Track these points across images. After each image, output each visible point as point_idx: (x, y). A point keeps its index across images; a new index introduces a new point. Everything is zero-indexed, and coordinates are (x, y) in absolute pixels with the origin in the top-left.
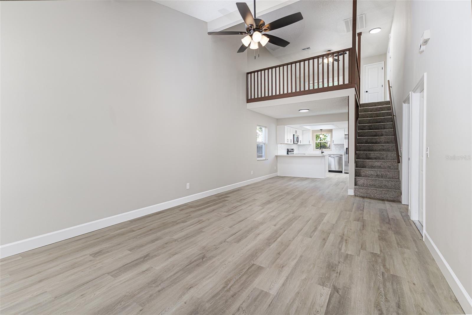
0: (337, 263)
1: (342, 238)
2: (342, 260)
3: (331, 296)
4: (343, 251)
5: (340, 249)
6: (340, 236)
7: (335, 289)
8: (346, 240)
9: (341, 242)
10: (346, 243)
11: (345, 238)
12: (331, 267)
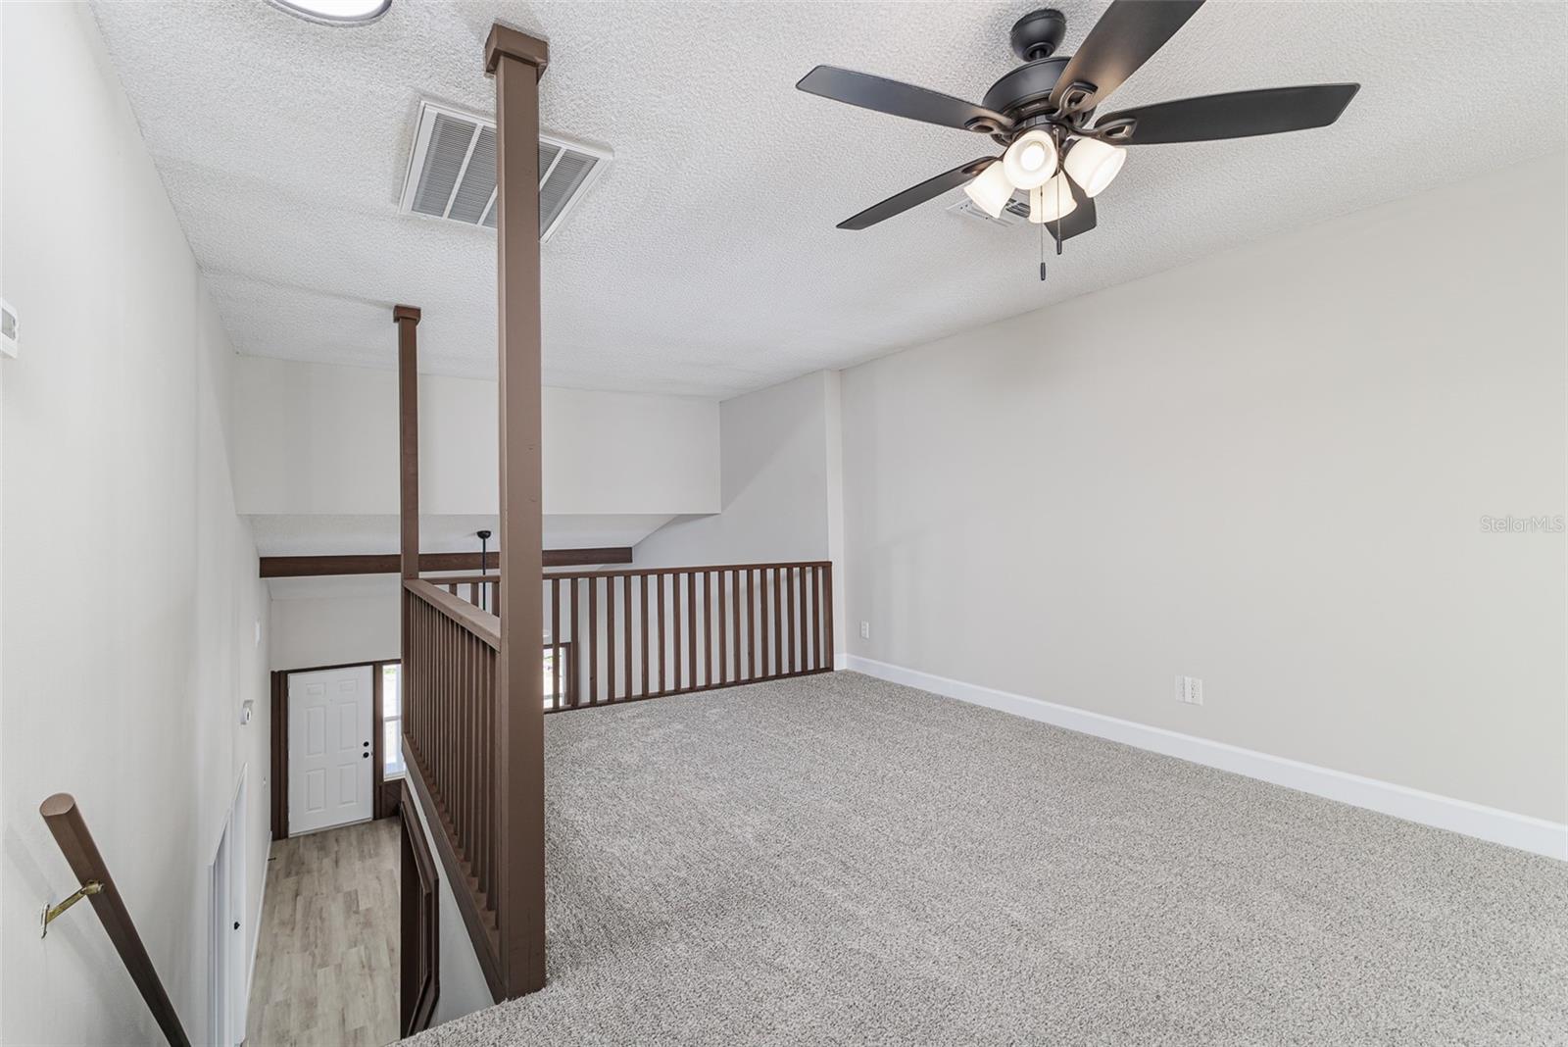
0: (364, 931)
1: (370, 967)
2: (359, 936)
3: (358, 906)
4: (362, 948)
5: (366, 948)
6: (374, 970)
7: (357, 912)
8: (363, 967)
9: (369, 959)
10: (362, 962)
11: (366, 970)
12: (367, 924)
